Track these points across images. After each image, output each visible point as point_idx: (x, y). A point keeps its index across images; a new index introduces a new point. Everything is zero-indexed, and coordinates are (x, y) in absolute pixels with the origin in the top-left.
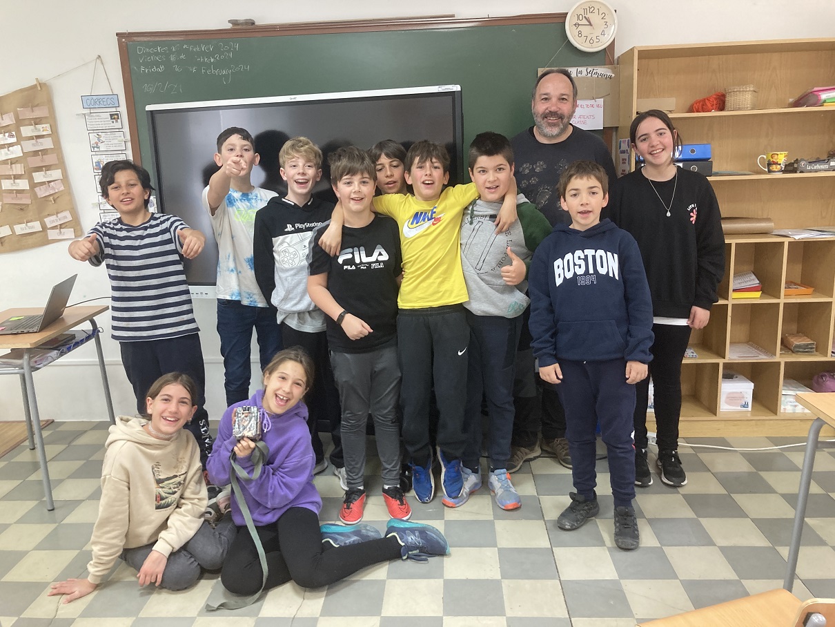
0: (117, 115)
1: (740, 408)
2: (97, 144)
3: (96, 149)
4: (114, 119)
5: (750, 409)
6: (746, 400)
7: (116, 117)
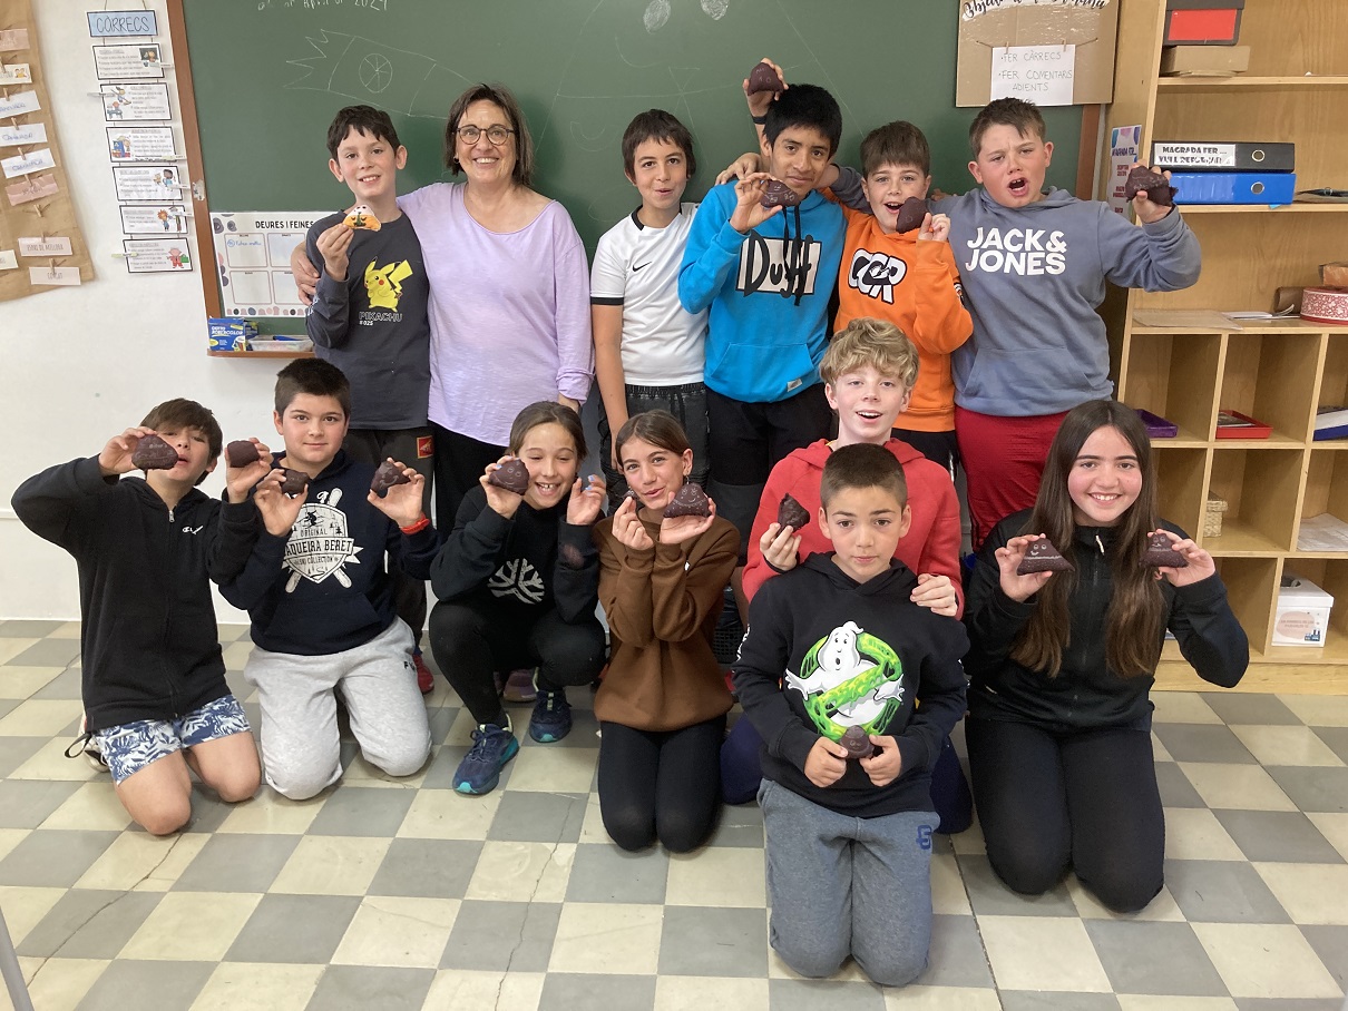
0: (154, 50)
1: (1303, 641)
2: (117, 108)
3: (115, 117)
4: (149, 58)
5: (1322, 643)
6: (1317, 627)
7: (151, 54)
